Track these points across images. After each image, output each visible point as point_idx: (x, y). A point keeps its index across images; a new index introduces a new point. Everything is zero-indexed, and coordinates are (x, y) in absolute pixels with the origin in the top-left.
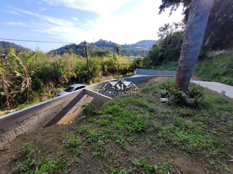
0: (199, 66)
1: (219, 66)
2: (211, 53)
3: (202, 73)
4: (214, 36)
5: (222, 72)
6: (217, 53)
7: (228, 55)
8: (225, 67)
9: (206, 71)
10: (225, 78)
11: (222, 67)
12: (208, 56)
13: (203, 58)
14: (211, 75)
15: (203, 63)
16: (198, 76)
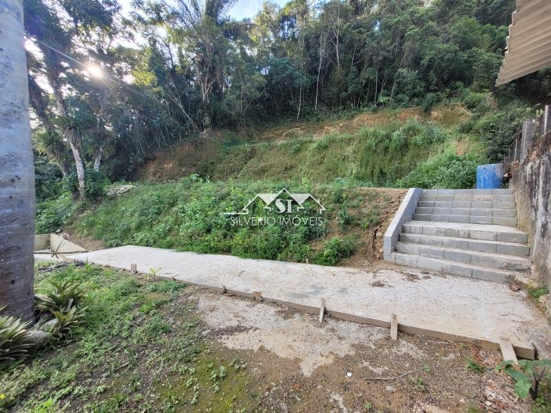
0: (95, 214)
1: (128, 214)
2: (112, 187)
3: (104, 231)
4: (107, 157)
5: (133, 225)
6: (121, 189)
7: (138, 193)
8: (136, 215)
9: (110, 225)
10: (140, 236)
11: (132, 215)
12: (108, 194)
13: (99, 198)
14: (119, 232)
15: (101, 207)
16: (95, 239)
